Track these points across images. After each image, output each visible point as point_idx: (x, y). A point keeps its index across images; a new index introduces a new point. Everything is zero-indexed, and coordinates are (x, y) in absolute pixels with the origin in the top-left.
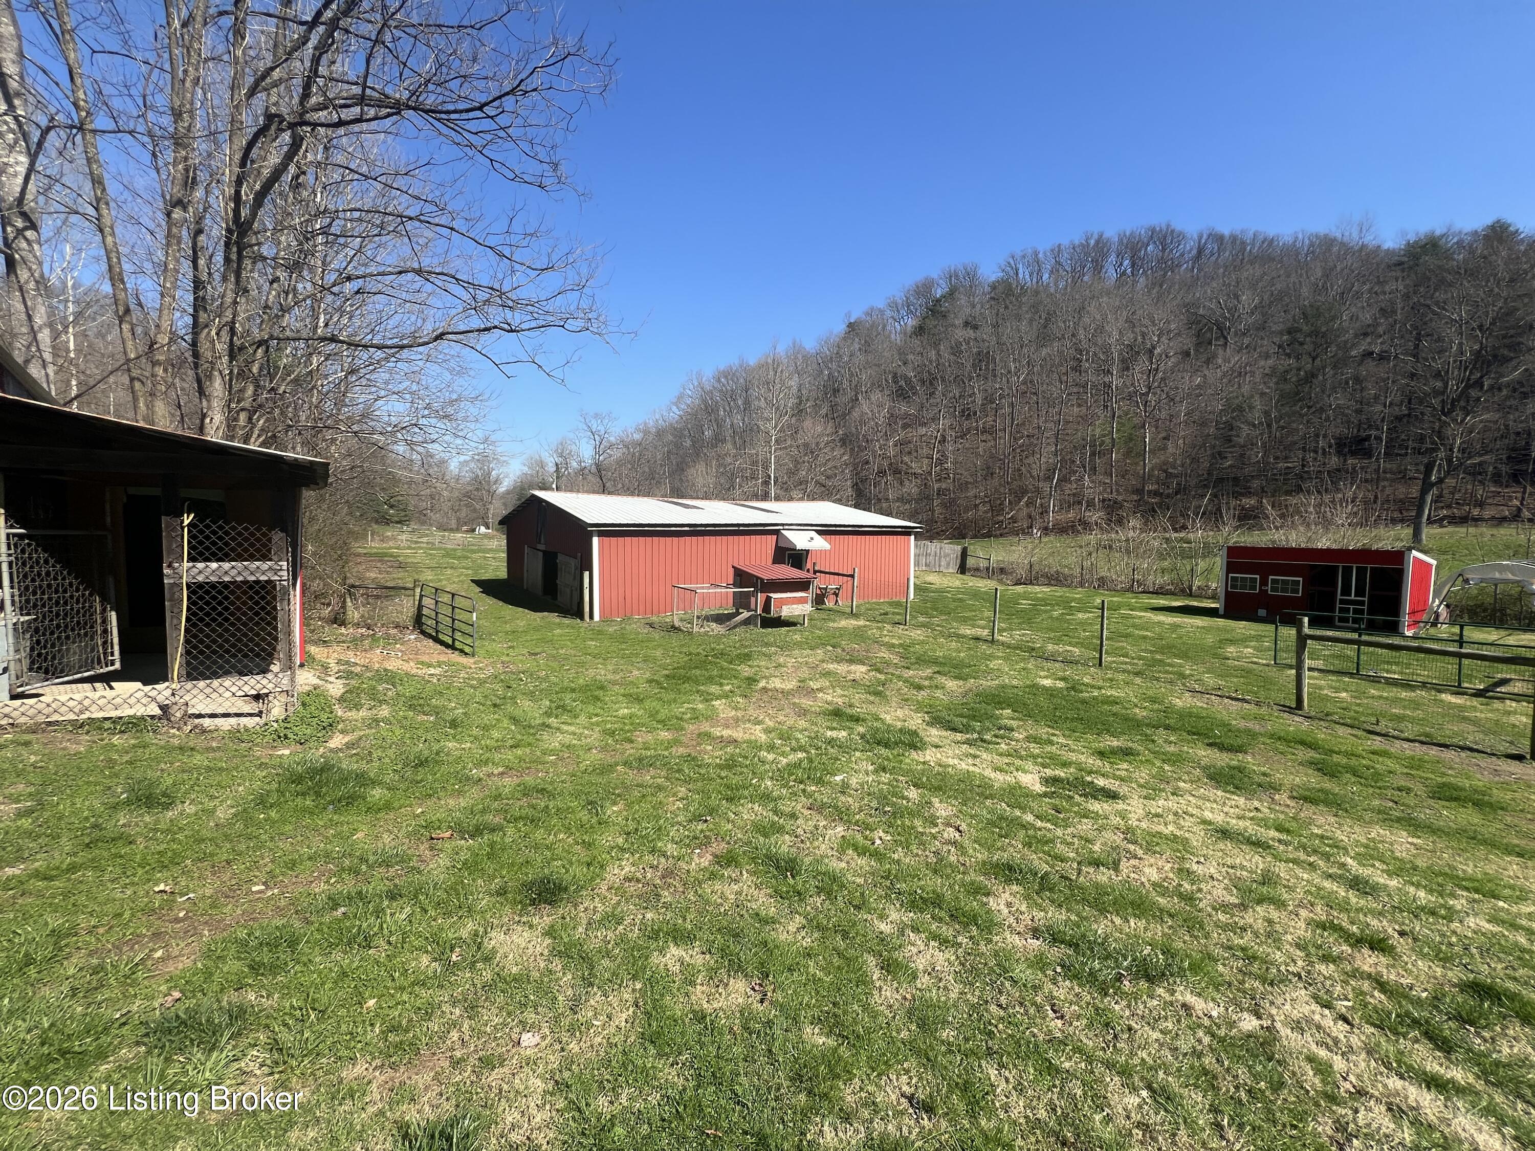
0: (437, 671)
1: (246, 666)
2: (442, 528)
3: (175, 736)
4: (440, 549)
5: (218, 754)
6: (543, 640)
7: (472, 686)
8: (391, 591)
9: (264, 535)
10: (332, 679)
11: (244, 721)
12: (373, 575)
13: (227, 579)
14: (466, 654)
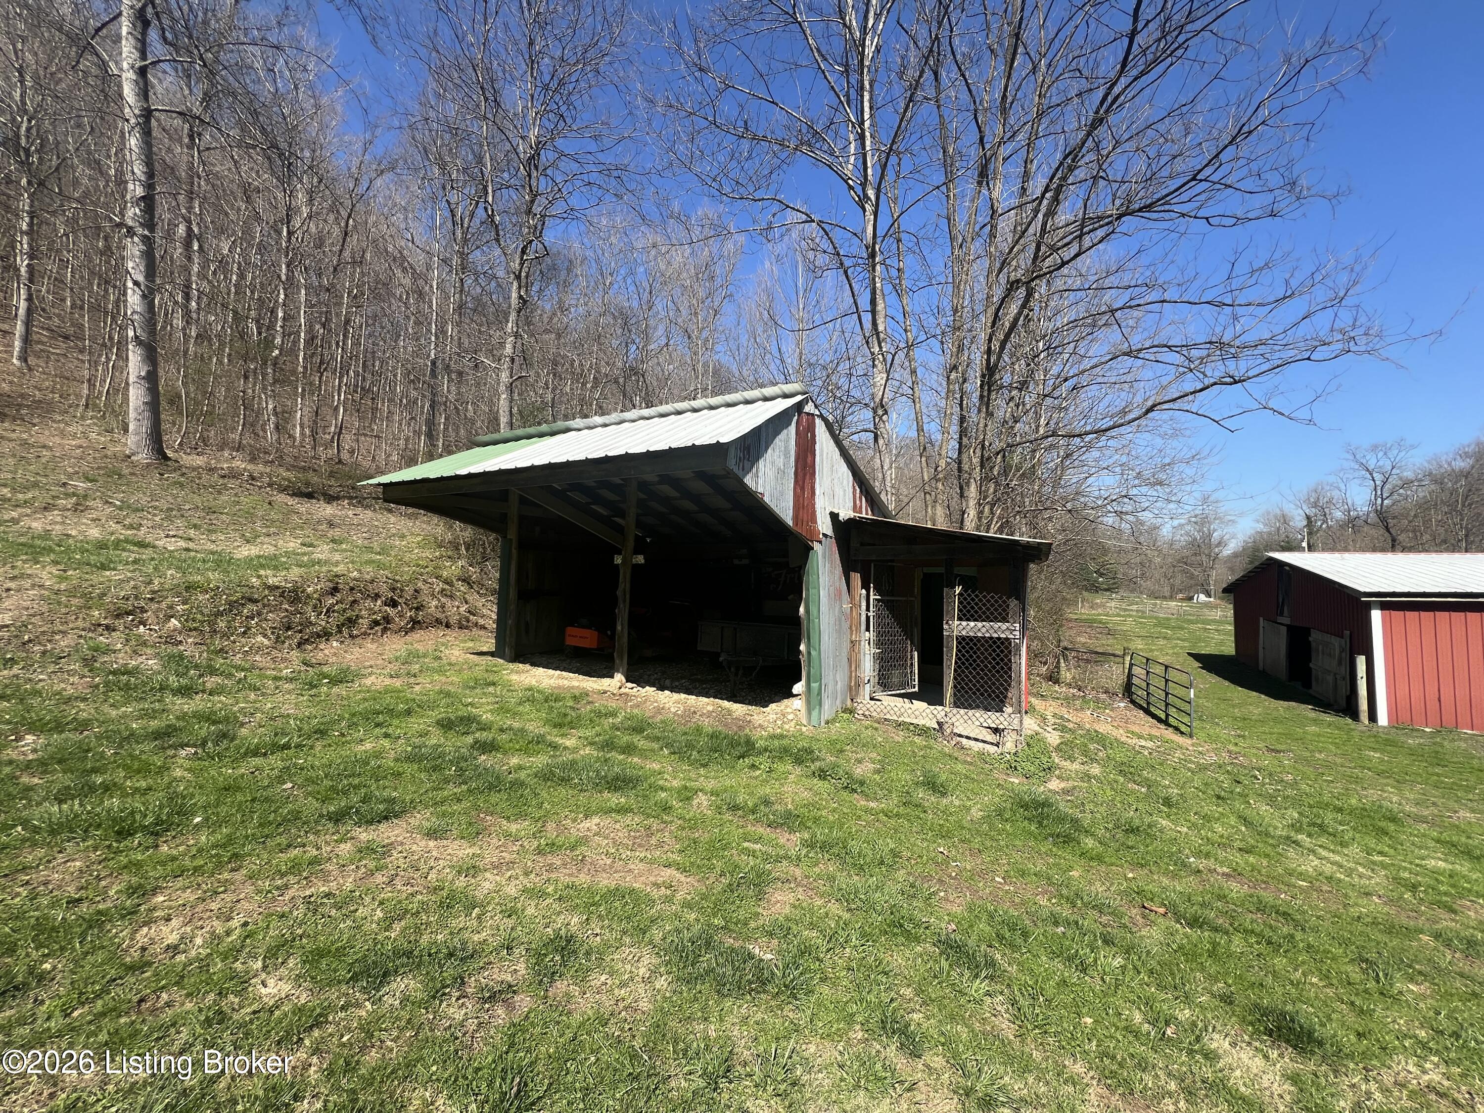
0: (1149, 744)
1: (990, 704)
2: (1153, 595)
3: (947, 747)
4: (1151, 617)
5: (972, 768)
6: (1288, 735)
7: (1189, 769)
8: (1100, 657)
9: (1004, 602)
10: (1049, 729)
11: (988, 747)
12: (1083, 640)
13: (980, 635)
14: (1182, 733)
